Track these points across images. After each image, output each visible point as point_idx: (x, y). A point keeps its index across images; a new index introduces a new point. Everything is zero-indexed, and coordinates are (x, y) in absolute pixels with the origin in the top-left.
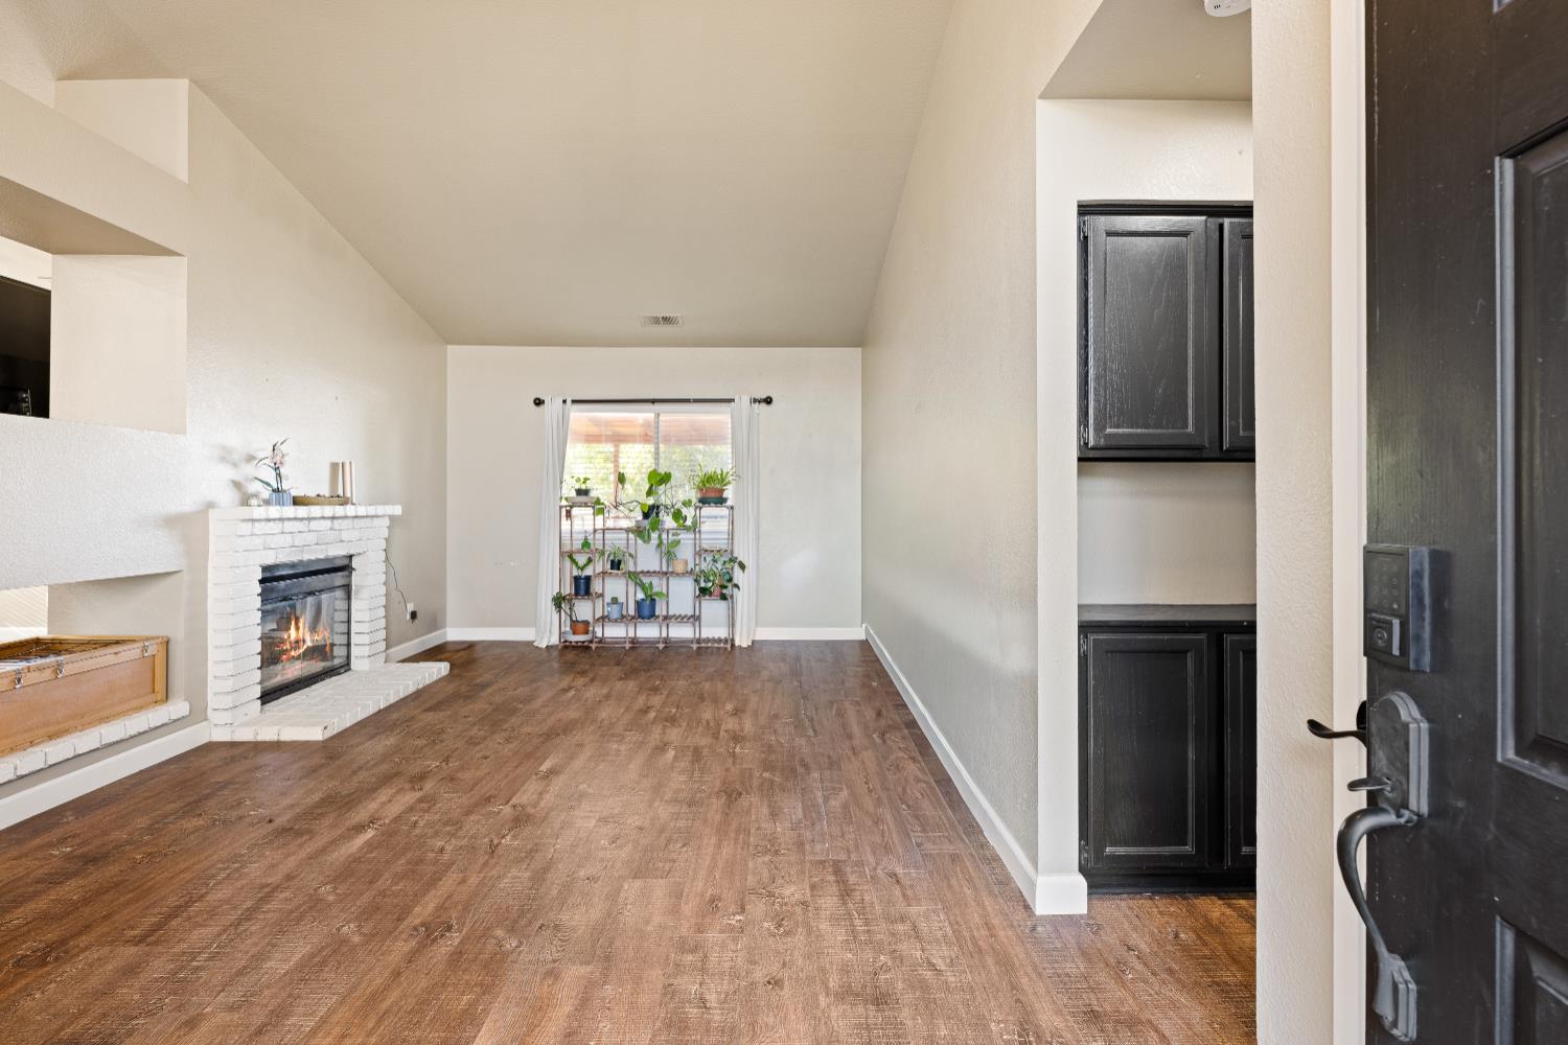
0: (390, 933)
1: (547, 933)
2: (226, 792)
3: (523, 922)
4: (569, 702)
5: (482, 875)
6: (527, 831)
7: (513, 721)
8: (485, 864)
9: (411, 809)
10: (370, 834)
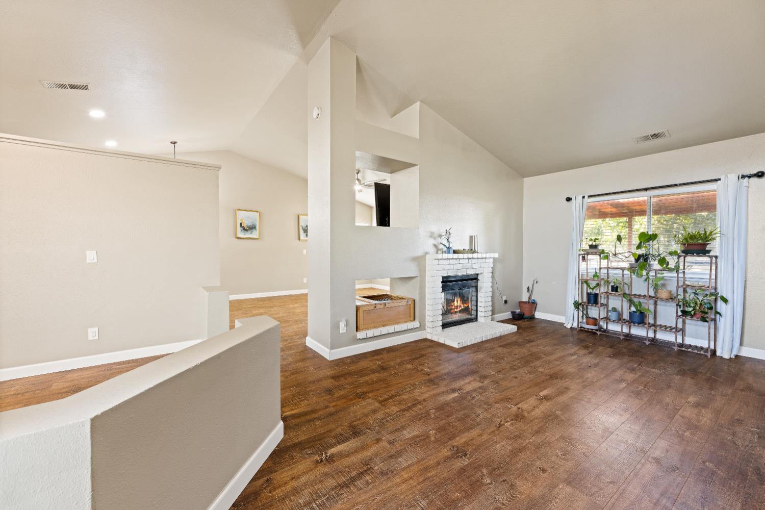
0: (444, 443)
1: (506, 486)
2: (422, 358)
3: (497, 472)
4: (571, 361)
5: (490, 437)
6: (519, 424)
7: (536, 363)
8: (493, 432)
9: (475, 390)
10: (456, 395)
